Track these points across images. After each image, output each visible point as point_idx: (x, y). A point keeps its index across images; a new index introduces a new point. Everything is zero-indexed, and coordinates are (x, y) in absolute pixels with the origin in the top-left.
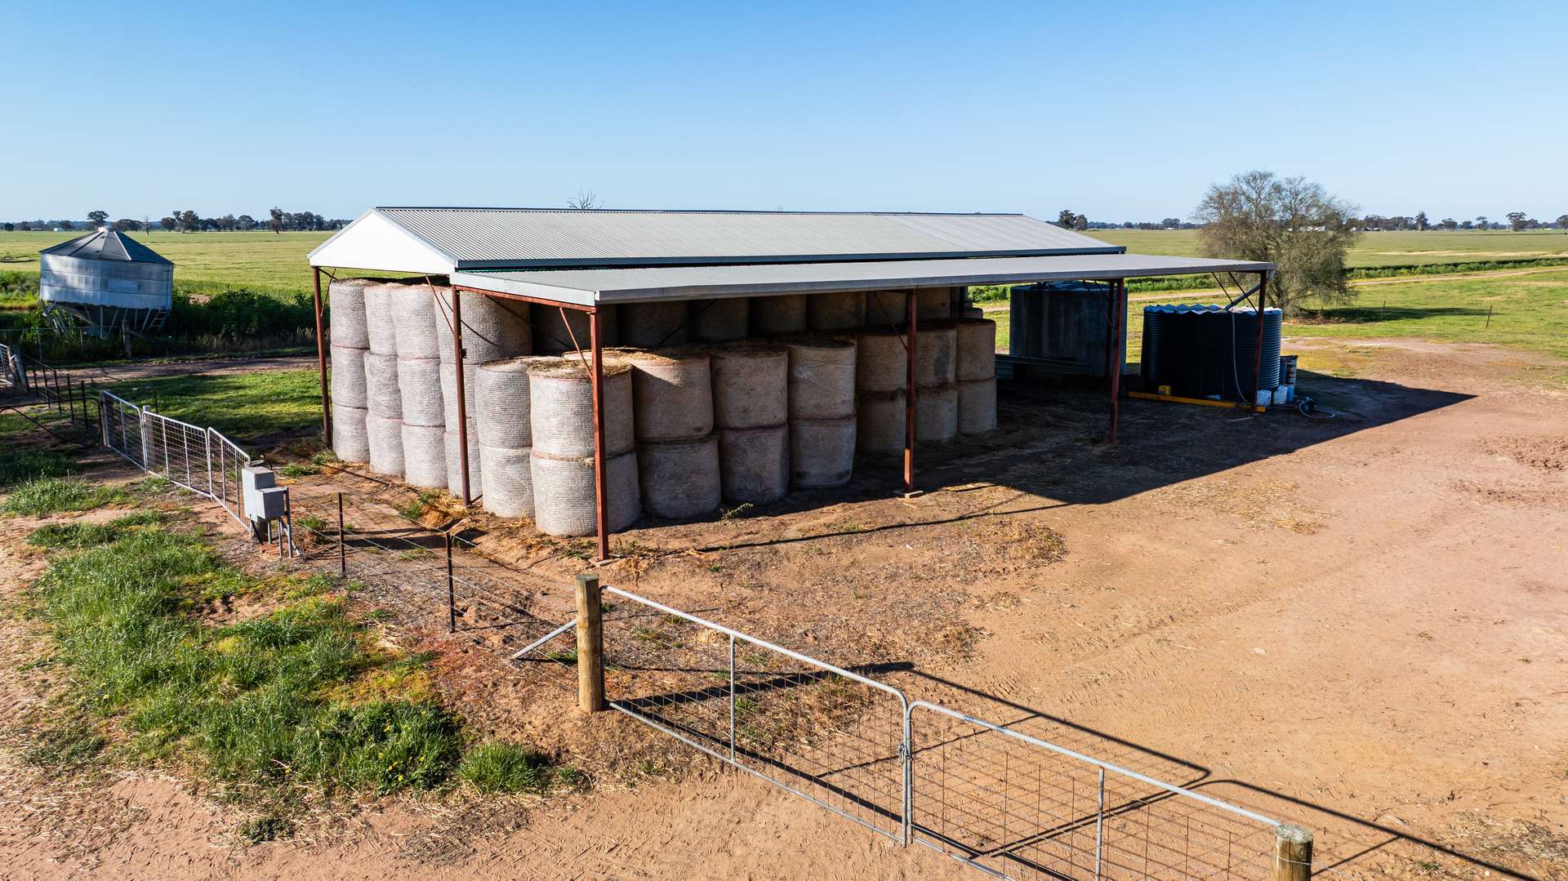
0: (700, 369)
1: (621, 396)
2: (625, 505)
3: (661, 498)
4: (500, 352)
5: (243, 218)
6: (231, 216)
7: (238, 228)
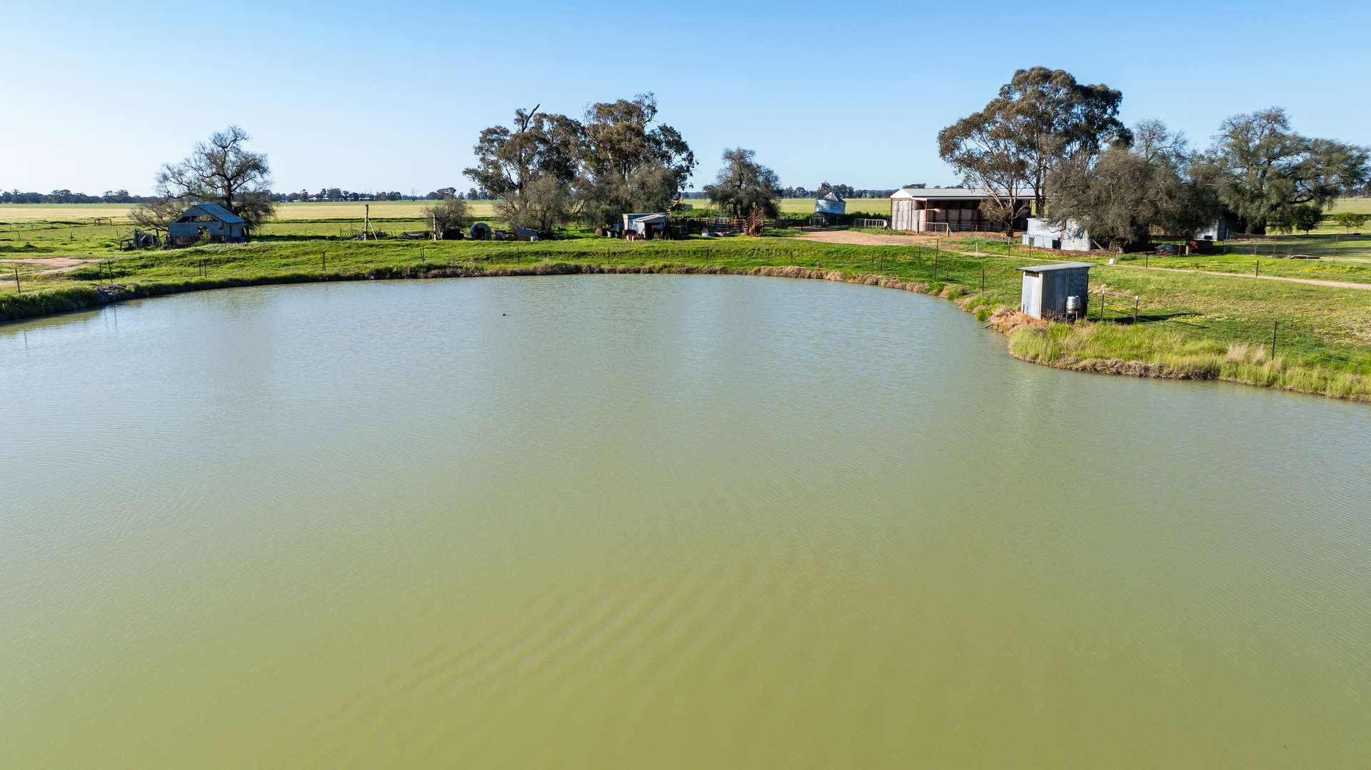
0: (944, 211)
1: (932, 214)
2: (932, 219)
3: (936, 219)
4: (918, 209)
5: (799, 189)
6: (791, 188)
7: (795, 197)
